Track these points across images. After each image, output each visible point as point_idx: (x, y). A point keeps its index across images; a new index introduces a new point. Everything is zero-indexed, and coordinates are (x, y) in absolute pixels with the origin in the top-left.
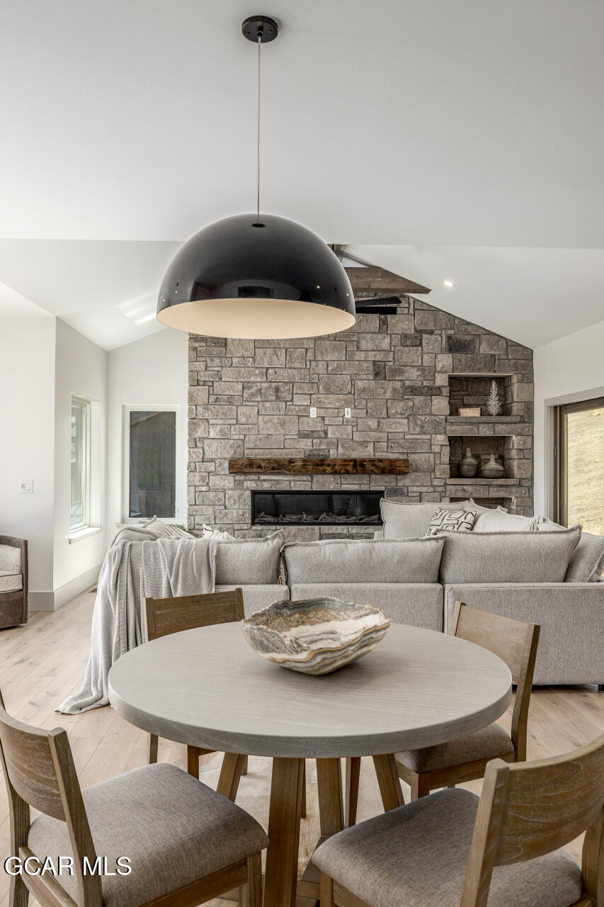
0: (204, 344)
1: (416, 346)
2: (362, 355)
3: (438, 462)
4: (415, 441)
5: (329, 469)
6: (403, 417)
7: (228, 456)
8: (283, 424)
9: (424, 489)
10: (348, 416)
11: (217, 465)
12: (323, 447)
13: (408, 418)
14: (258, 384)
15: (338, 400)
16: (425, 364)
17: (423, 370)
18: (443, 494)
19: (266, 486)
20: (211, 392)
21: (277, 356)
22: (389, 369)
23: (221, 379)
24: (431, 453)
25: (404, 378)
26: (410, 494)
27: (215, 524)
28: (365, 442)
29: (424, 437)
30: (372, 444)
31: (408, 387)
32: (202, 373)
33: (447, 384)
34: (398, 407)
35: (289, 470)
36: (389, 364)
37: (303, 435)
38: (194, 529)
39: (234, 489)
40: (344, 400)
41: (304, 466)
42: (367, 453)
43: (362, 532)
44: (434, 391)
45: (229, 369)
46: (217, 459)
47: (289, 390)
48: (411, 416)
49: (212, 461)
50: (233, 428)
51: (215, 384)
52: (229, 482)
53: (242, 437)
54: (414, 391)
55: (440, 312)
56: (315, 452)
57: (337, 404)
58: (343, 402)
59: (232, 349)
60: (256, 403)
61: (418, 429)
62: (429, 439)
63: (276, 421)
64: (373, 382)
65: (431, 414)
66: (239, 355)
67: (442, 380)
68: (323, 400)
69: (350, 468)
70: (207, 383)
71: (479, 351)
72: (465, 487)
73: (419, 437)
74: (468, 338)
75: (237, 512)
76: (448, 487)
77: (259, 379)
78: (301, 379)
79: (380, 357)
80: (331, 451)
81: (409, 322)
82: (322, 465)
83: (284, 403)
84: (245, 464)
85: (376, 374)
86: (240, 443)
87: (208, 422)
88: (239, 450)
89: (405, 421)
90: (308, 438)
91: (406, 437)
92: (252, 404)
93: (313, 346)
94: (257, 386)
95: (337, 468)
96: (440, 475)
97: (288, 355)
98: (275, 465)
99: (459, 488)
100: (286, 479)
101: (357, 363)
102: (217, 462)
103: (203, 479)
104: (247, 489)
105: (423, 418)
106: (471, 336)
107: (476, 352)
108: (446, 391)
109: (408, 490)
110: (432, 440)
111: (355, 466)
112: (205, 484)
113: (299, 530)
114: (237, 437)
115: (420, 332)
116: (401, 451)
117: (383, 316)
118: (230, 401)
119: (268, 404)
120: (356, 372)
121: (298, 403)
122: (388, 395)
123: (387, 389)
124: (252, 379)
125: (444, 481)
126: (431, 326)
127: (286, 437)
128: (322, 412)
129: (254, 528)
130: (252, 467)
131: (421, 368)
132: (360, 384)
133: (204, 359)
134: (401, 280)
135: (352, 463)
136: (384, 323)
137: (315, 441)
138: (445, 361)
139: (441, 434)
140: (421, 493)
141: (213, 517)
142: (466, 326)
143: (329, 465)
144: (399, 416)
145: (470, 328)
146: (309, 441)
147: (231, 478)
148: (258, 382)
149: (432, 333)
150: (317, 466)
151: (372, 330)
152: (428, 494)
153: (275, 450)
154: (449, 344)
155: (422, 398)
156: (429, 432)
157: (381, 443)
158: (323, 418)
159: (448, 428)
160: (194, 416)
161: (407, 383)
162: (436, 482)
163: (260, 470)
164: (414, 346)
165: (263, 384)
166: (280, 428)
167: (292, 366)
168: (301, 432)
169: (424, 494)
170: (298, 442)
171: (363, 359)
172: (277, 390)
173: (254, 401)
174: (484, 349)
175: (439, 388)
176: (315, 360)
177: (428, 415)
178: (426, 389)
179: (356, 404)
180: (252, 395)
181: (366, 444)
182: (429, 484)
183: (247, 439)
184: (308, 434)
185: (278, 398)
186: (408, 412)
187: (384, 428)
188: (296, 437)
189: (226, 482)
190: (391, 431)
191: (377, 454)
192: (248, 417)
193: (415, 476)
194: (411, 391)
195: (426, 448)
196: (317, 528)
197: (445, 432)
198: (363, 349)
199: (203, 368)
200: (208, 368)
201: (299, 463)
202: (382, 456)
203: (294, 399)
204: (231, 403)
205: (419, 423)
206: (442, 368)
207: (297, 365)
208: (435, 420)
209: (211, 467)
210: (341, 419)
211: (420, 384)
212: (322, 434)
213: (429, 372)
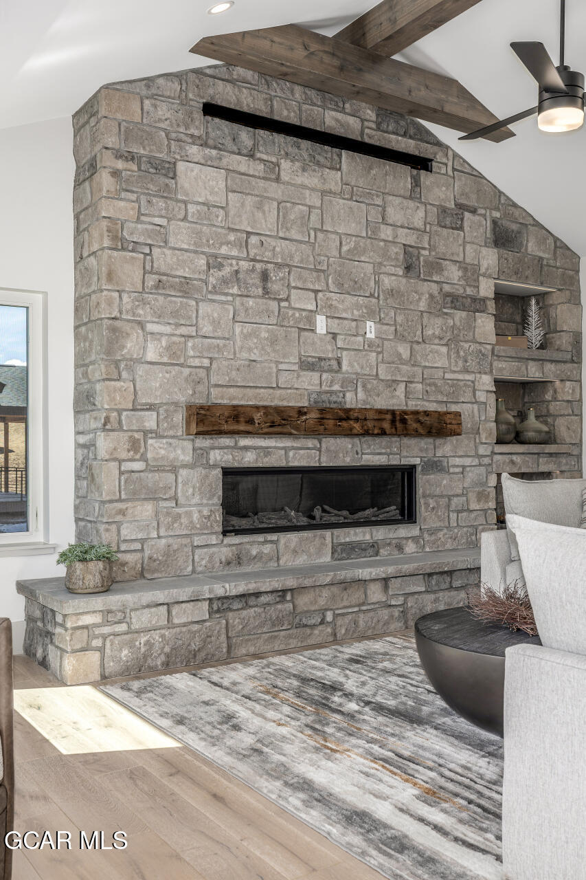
0: (135, 168)
1: (457, 229)
2: (388, 233)
3: (483, 418)
4: (455, 384)
5: (357, 427)
6: (442, 342)
7: (182, 399)
8: (273, 341)
9: (467, 461)
10: (371, 335)
11: (162, 417)
12: (336, 387)
13: (446, 345)
14: (234, 262)
15: (358, 306)
16: (468, 261)
17: (465, 270)
18: (490, 469)
19: (249, 459)
20: (148, 267)
21: (264, 212)
22: (425, 261)
23: (166, 242)
24: (476, 402)
25: (442, 280)
26: (452, 470)
27: (159, 537)
28: (394, 381)
29: (468, 377)
30: (403, 386)
31: (447, 295)
32: (130, 225)
33: (492, 296)
34: (435, 326)
35: (297, 429)
36: (423, 252)
37: (308, 365)
38: (118, 551)
39: (191, 466)
40: (366, 307)
41: (321, 420)
42: (396, 400)
43: (391, 536)
44: (477, 304)
45: (182, 224)
46: (162, 404)
47: (282, 279)
48: (452, 341)
49: (151, 407)
50: (190, 344)
51: (156, 251)
52: (183, 451)
53: (206, 362)
54: (454, 301)
55: (485, 181)
56: (324, 397)
57: (356, 312)
58: (365, 311)
59: (186, 185)
60: (230, 298)
61: (460, 363)
62: (473, 382)
63: (264, 335)
64: (404, 280)
65: (474, 341)
66: (200, 200)
67: (486, 289)
68: (334, 303)
69: (386, 425)
70: (140, 249)
71: (526, 249)
72: (514, 457)
73: (460, 377)
74: (514, 227)
75: (199, 511)
76: (497, 457)
77: (234, 253)
78: (301, 262)
79: (411, 240)
80: (349, 396)
81: (447, 189)
82: (348, 419)
83: (276, 303)
84: (226, 414)
85: (408, 268)
86: (202, 373)
87: (143, 328)
88: (200, 388)
89: (444, 350)
90: (313, 370)
91: (447, 376)
92: (223, 298)
93: (318, 204)
94: (231, 265)
95: (370, 424)
96: (486, 438)
97: (281, 214)
98: (277, 419)
99: (506, 458)
100: (281, 445)
101: (382, 244)
102: (161, 411)
103: (134, 445)
104: (215, 466)
105: (466, 345)
106: (518, 225)
107: (523, 250)
108: (491, 306)
109: (448, 462)
110: (476, 383)
111: (393, 422)
112: (138, 457)
113: (301, 540)
114: (197, 362)
115: (461, 207)
116: (440, 398)
117: (415, 172)
118: (185, 287)
119: (251, 302)
120: (379, 260)
121: (297, 306)
122: (423, 305)
123: (422, 294)
124: (224, 250)
125: (490, 448)
126: (473, 202)
127: (282, 367)
128: (335, 326)
129: (227, 540)
130: (238, 422)
131: (463, 266)
132: (387, 282)
133: (133, 197)
134: (481, 108)
135: (389, 417)
136: (416, 183)
137: (325, 376)
138: (489, 258)
139: (485, 373)
140: (464, 467)
141: (155, 524)
142: (513, 209)
143: (357, 420)
144: (437, 341)
145: (517, 213)
146: (315, 376)
147: (188, 445)
148: (233, 258)
149: (474, 211)
150: (341, 420)
151: (402, 192)
152: (473, 468)
153: (262, 390)
154: (494, 234)
155: (464, 314)
156: (472, 370)
157: (414, 385)
158: (334, 336)
159: (495, 364)
160: (115, 314)
161: (447, 288)
162: (482, 450)
163: (249, 428)
164: (453, 229)
165: (242, 263)
166: (269, 349)
167: (288, 235)
168: (303, 359)
169: (468, 469)
170: (299, 376)
171: (390, 239)
172: (265, 277)
173: (226, 294)
174: (531, 247)
175: (484, 300)
176: (322, 230)
177: (471, 341)
178: (469, 300)
179: (382, 316)
180: (225, 281)
181: (394, 385)
182: (473, 453)
183: (214, 366)
184: (313, 364)
185: (266, 291)
186: (449, 335)
187: (419, 358)
188: (296, 367)
189: (179, 452)
190: (427, 364)
191: (410, 403)
192: (216, 323)
193: (457, 441)
194: (452, 302)
195: (468, 397)
196: (328, 534)
197: (491, 371)
198: (390, 221)
199: (133, 214)
200: (143, 218)
201: (314, 415)
202: (416, 405)
203: (292, 297)
204: (186, 294)
205: (462, 353)
206: (487, 269)
207: (294, 234)
208: (481, 352)
209: (150, 420)
210: (360, 339)
211: (462, 291)
212: (335, 366)
213: (471, 273)
